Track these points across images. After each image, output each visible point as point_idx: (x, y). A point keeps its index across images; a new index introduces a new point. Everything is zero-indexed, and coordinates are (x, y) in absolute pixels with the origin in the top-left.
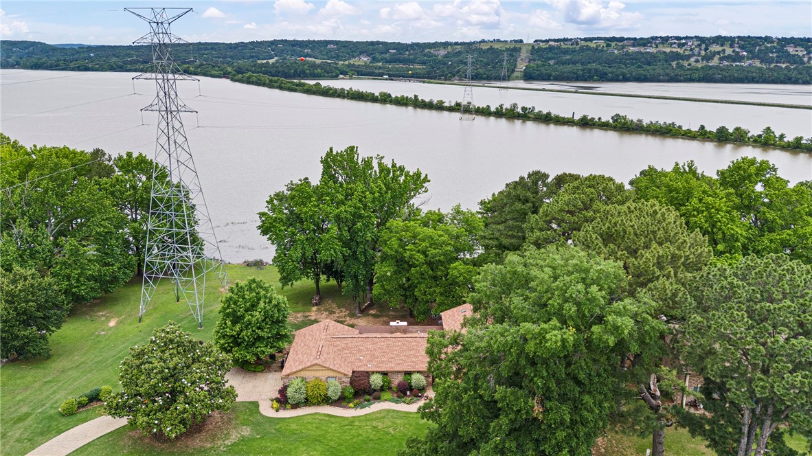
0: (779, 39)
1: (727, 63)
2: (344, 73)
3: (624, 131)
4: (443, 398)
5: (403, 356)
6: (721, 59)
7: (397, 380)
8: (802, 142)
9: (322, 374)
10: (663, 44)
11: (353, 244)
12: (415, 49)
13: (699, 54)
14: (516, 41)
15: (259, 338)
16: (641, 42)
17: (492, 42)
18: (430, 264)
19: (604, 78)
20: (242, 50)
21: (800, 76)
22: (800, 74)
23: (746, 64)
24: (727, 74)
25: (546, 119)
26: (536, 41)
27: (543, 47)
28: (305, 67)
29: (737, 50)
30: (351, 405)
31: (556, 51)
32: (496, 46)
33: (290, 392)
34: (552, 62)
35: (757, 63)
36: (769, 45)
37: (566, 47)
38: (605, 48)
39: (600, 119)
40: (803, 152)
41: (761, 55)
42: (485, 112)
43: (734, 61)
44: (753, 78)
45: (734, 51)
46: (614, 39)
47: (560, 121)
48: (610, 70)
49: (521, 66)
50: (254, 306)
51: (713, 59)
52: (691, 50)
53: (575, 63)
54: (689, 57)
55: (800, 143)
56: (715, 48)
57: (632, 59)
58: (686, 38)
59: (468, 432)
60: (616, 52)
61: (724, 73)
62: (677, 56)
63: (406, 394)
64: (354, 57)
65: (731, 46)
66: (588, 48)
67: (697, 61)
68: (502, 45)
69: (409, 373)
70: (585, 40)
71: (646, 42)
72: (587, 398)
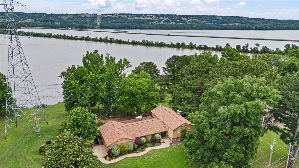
0: (178, 15)
1: (166, 23)
2: (24, 26)
3: (148, 45)
5: (150, 129)
6: (164, 22)
7: (149, 138)
8: (202, 46)
9: (124, 142)
10: (145, 16)
12: (54, 16)
13: (157, 20)
14: (94, 14)
16: (138, 16)
17: (85, 14)
19: (129, 28)
21: (187, 27)
23: (171, 23)
24: (167, 27)
25: (119, 42)
26: (102, 14)
27: (105, 16)
29: (168, 19)
30: (138, 151)
31: (110, 18)
32: (87, 16)
34: (110, 22)
35: (174, 23)
36: (176, 17)
37: (113, 17)
38: (127, 17)
39: (138, 41)
40: (202, 49)
41: (175, 21)
42: (95, 40)
43: (168, 22)
44: (174, 28)
45: (167, 19)
46: (129, 14)
47: (125, 43)
48: (131, 25)
49: (99, 24)
51: (161, 22)
52: (154, 19)
53: (118, 22)
54: (154, 21)
55: (201, 47)
56: (161, 18)
57: (137, 21)
58: (152, 14)
60: (131, 19)
61: (166, 26)
62: (151, 21)
63: (155, 143)
64: (26, 19)
65: (166, 18)
66: (121, 17)
67: (157, 22)
68: (89, 15)
69: (154, 135)
70: (120, 14)
71: (140, 15)
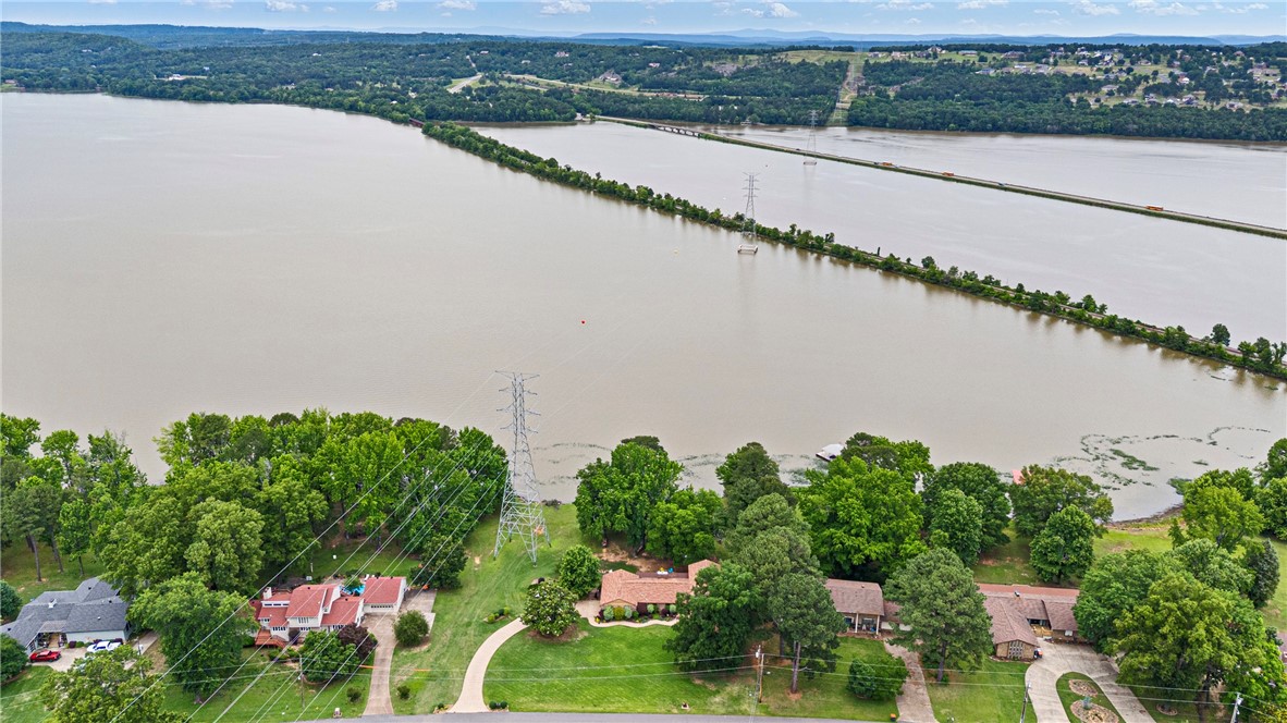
1: (1152, 100)
2: (583, 110)
4: (683, 621)
5: (665, 594)
6: (1148, 91)
7: (662, 608)
9: (622, 605)
10: (1066, 57)
11: (634, 517)
13: (1118, 77)
15: (585, 582)
16: (1034, 53)
18: (682, 534)
19: (964, 126)
20: (428, 59)
21: (1254, 129)
22: (1254, 124)
23: (1182, 100)
27: (882, 61)
28: (527, 104)
29: (1177, 72)
30: (638, 621)
31: (901, 70)
32: (810, 59)
33: (605, 613)
35: (1200, 99)
36: (1228, 63)
37: (917, 61)
38: (977, 66)
41: (1210, 84)
43: (1166, 95)
45: (1171, 75)
46: (992, 46)
48: (977, 111)
49: (847, 98)
50: (582, 564)
51: (1134, 91)
52: (1107, 71)
54: (1100, 85)
56: (1144, 68)
57: (1013, 89)
58: (1105, 46)
59: (691, 637)
60: (991, 72)
62: (1082, 83)
63: (666, 616)
64: (595, 75)
65: (1169, 65)
66: (952, 66)
67: (1110, 94)
68: (821, 55)
69: (668, 604)
70: (949, 46)
71: (1042, 51)
72: (736, 626)
